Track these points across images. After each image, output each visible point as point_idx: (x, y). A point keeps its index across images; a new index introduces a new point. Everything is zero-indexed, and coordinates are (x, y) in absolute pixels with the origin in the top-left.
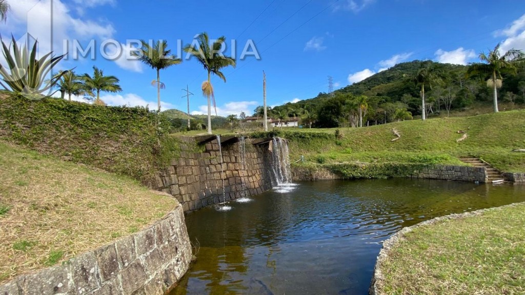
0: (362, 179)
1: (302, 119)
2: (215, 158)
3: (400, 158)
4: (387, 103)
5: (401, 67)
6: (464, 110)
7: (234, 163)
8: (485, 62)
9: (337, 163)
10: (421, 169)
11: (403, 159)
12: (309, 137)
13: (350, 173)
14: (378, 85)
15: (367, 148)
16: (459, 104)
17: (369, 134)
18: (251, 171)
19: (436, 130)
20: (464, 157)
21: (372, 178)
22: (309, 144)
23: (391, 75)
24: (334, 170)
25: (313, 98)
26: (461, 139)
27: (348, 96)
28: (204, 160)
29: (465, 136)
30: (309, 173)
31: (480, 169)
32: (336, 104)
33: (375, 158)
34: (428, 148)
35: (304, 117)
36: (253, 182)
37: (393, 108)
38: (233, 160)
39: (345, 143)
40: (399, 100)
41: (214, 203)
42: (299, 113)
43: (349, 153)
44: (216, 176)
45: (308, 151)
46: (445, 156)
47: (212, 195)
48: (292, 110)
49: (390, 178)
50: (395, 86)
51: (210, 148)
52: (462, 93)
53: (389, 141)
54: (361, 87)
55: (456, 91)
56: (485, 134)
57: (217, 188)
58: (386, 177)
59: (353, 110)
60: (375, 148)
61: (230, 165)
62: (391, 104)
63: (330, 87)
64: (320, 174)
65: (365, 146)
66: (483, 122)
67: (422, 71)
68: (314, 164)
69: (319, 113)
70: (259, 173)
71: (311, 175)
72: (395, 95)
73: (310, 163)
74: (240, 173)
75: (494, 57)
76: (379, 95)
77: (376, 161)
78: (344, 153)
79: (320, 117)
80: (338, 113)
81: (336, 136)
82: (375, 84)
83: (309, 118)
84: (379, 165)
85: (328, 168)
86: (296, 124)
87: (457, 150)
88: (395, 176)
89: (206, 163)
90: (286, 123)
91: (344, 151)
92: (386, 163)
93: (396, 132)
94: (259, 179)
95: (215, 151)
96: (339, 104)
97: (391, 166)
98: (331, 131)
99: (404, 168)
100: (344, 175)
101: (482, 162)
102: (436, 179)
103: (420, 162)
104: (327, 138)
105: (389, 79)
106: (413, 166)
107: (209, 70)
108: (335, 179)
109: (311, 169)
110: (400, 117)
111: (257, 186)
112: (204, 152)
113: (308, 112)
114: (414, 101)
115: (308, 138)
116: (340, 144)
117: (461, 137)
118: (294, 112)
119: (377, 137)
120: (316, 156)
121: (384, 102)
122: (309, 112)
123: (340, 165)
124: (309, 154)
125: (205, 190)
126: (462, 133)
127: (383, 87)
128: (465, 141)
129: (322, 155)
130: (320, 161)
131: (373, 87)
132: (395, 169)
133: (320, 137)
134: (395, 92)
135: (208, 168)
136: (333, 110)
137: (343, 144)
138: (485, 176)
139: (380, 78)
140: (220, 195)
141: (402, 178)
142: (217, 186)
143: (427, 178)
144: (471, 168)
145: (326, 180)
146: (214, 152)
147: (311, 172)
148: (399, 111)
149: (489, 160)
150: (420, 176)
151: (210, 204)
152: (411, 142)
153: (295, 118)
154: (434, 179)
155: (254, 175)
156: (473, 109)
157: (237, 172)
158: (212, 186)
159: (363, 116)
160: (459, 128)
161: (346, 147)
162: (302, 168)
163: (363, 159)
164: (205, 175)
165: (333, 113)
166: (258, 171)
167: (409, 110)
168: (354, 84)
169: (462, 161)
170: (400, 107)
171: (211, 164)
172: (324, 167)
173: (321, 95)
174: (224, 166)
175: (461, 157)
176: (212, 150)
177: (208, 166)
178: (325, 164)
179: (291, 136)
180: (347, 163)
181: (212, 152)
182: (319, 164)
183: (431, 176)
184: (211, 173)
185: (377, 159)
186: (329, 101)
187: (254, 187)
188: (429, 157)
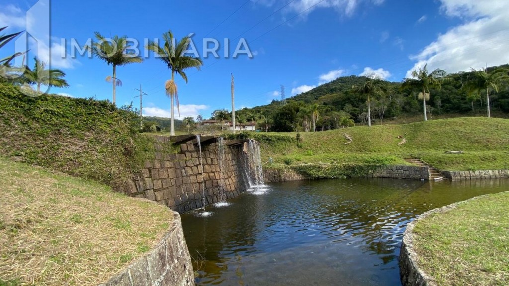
0: (325, 179)
1: (259, 123)
2: (191, 160)
3: (356, 159)
4: (333, 112)
5: (341, 80)
6: (393, 119)
7: (210, 165)
8: (416, 79)
9: (303, 165)
10: (375, 169)
11: (358, 160)
12: (275, 139)
13: (315, 173)
14: (323, 95)
15: (325, 151)
16: (389, 114)
17: (325, 137)
18: (227, 173)
19: (381, 135)
20: (408, 159)
21: (334, 178)
22: (275, 146)
23: (334, 87)
24: (301, 171)
25: (267, 105)
26: (401, 143)
27: (300, 104)
28: (179, 162)
29: (404, 140)
30: (278, 174)
31: (424, 168)
32: (290, 110)
33: (334, 160)
34: (377, 151)
35: (261, 121)
36: (229, 184)
37: (338, 116)
38: (209, 162)
39: (305, 145)
40: (342, 109)
41: (191, 209)
42: (257, 118)
43: (311, 155)
44: (193, 179)
45: (275, 153)
46: (393, 157)
47: (189, 200)
48: (250, 114)
49: (349, 177)
50: (339, 96)
51: (186, 150)
52: (392, 104)
53: (343, 143)
54: (309, 96)
55: (387, 103)
56: (420, 138)
57: (194, 192)
58: (345, 177)
59: (306, 117)
60: (332, 151)
61: (206, 167)
62: (336, 113)
63: (283, 95)
64: (288, 174)
65: (323, 149)
66: (416, 129)
67: (368, 84)
68: (283, 165)
69: (275, 118)
70: (234, 175)
71: (280, 176)
72: (339, 105)
73: (278, 164)
74: (216, 176)
75: (424, 74)
76: (325, 104)
77: (335, 162)
78: (306, 155)
79: (276, 122)
80: (292, 119)
81: (297, 139)
82: (320, 94)
83: (266, 122)
84: (339, 165)
85: (295, 169)
86: (253, 128)
87: (401, 152)
88: (353, 175)
89: (182, 165)
90: (244, 127)
91: (306, 153)
92: (345, 164)
93: (348, 136)
94: (234, 181)
95: (191, 152)
96: (293, 111)
97: (349, 166)
98: (292, 135)
99: (361, 168)
100: (310, 175)
101: (422, 163)
102: (388, 178)
103: (374, 162)
104: (290, 141)
105: (332, 91)
106: (368, 167)
107: (174, 70)
108: (302, 180)
109: (280, 170)
110: (345, 124)
111: (233, 188)
112: (179, 153)
113: (264, 117)
114: (354, 110)
115: (274, 141)
116: (301, 147)
117: (401, 141)
118: (251, 117)
119: (333, 140)
120: (283, 157)
121: (329, 111)
122: (266, 117)
123: (306, 166)
124: (275, 156)
125: (182, 195)
126: (401, 138)
127: (328, 97)
128: (405, 145)
129: (288, 157)
130: (287, 163)
131: (319, 97)
132: (353, 169)
133: (284, 140)
134: (339, 101)
135: (184, 171)
136: (287, 116)
137: (303, 147)
138: (429, 174)
139: (325, 90)
140: (197, 200)
141: (359, 177)
142: (194, 189)
143: (380, 177)
144: (417, 167)
145: (293, 181)
146: (190, 154)
147: (279, 173)
148: (343, 118)
149: (428, 161)
150: (375, 175)
151: (186, 210)
152: (362, 145)
153: (253, 122)
154: (386, 178)
155: (230, 177)
156: (400, 118)
157: (213, 174)
158: (188, 190)
159: (315, 122)
160: (398, 134)
161: (307, 149)
162: (272, 169)
163: (323, 160)
164: (181, 179)
165: (287, 119)
166: (233, 173)
167: (351, 118)
168: (303, 93)
169: (407, 161)
170: (344, 116)
171: (187, 166)
172: (292, 168)
173: (274, 102)
174: (201, 168)
175: (405, 159)
176: (188, 151)
177: (184, 168)
178: (292, 165)
179: (259, 139)
180: (312, 164)
181: (187, 153)
182: (287, 166)
183: (384, 175)
184: (187, 176)
185: (336, 160)
186: (284, 108)
187: (230, 190)
188: (381, 158)
